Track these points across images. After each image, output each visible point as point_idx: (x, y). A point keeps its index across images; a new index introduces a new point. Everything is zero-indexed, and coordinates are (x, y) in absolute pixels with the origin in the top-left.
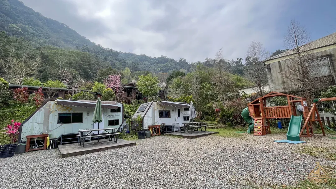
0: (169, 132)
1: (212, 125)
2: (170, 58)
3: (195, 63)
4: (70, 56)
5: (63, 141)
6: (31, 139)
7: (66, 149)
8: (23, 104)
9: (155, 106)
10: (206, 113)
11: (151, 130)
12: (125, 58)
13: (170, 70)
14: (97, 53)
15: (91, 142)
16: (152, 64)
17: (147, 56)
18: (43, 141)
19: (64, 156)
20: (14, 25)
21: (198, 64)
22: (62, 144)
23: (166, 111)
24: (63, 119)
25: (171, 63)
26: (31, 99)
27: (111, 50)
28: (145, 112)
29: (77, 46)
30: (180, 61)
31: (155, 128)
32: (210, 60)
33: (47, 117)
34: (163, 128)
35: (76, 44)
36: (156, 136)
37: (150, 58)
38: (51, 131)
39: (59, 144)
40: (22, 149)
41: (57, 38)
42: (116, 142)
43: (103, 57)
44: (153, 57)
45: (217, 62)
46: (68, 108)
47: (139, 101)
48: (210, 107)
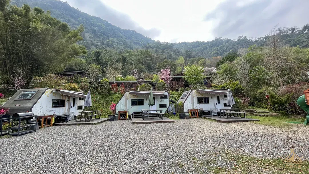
0: (206, 116)
1: (262, 113)
2: (226, 39)
3: (260, 38)
4: (138, 55)
5: (134, 116)
6: (120, 113)
7: (135, 120)
8: (116, 93)
9: (194, 94)
10: (258, 99)
11: (190, 113)
12: (179, 48)
13: (226, 51)
14: (157, 48)
15: (149, 118)
16: (205, 48)
17: (200, 42)
18: (125, 115)
19: (134, 123)
20: (108, 40)
21: (264, 38)
22: (134, 117)
23: (204, 98)
24: (134, 103)
25: (228, 44)
26: (119, 90)
27: (167, 43)
28: (186, 98)
29: (143, 45)
30: (239, 40)
31: (194, 111)
32: (285, 30)
33: (126, 102)
34: (201, 112)
35: (142, 44)
36: (194, 118)
37: (203, 43)
38: (128, 109)
39: (132, 117)
40: (117, 118)
41: (130, 43)
42: (162, 119)
43: (161, 51)
44: (206, 41)
45: (298, 30)
46: (136, 96)
47: (186, 89)
48: (262, 93)
